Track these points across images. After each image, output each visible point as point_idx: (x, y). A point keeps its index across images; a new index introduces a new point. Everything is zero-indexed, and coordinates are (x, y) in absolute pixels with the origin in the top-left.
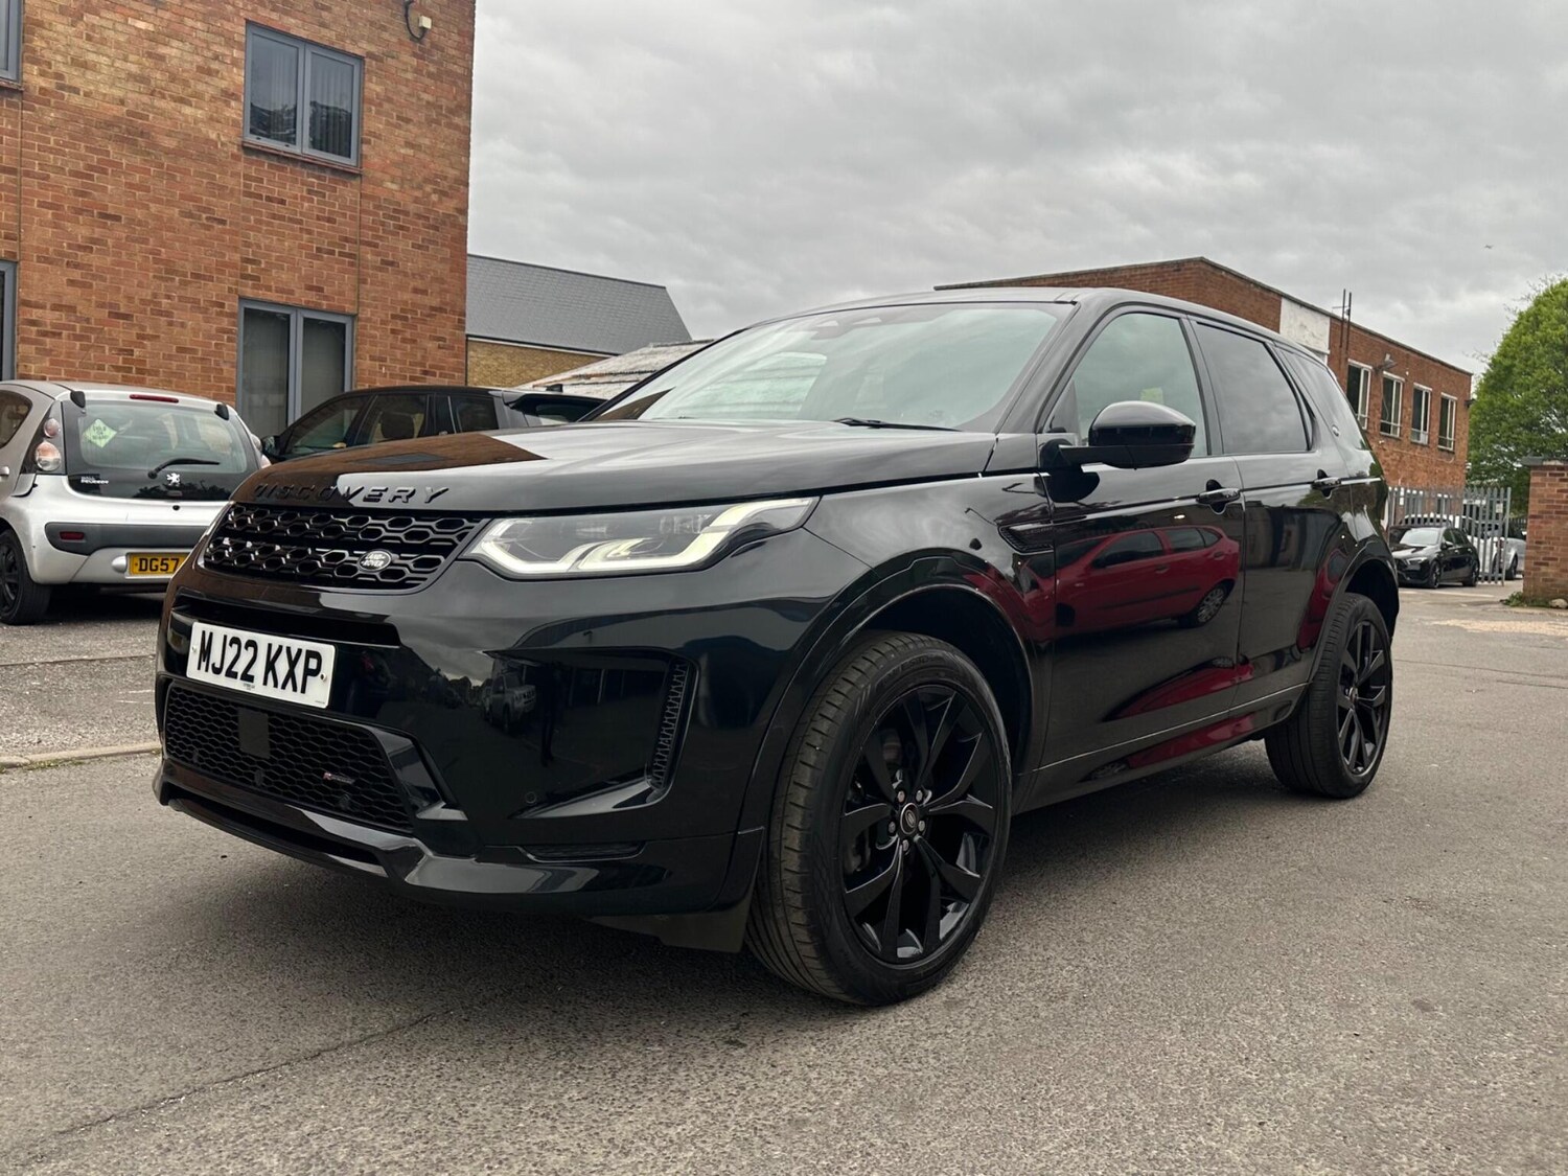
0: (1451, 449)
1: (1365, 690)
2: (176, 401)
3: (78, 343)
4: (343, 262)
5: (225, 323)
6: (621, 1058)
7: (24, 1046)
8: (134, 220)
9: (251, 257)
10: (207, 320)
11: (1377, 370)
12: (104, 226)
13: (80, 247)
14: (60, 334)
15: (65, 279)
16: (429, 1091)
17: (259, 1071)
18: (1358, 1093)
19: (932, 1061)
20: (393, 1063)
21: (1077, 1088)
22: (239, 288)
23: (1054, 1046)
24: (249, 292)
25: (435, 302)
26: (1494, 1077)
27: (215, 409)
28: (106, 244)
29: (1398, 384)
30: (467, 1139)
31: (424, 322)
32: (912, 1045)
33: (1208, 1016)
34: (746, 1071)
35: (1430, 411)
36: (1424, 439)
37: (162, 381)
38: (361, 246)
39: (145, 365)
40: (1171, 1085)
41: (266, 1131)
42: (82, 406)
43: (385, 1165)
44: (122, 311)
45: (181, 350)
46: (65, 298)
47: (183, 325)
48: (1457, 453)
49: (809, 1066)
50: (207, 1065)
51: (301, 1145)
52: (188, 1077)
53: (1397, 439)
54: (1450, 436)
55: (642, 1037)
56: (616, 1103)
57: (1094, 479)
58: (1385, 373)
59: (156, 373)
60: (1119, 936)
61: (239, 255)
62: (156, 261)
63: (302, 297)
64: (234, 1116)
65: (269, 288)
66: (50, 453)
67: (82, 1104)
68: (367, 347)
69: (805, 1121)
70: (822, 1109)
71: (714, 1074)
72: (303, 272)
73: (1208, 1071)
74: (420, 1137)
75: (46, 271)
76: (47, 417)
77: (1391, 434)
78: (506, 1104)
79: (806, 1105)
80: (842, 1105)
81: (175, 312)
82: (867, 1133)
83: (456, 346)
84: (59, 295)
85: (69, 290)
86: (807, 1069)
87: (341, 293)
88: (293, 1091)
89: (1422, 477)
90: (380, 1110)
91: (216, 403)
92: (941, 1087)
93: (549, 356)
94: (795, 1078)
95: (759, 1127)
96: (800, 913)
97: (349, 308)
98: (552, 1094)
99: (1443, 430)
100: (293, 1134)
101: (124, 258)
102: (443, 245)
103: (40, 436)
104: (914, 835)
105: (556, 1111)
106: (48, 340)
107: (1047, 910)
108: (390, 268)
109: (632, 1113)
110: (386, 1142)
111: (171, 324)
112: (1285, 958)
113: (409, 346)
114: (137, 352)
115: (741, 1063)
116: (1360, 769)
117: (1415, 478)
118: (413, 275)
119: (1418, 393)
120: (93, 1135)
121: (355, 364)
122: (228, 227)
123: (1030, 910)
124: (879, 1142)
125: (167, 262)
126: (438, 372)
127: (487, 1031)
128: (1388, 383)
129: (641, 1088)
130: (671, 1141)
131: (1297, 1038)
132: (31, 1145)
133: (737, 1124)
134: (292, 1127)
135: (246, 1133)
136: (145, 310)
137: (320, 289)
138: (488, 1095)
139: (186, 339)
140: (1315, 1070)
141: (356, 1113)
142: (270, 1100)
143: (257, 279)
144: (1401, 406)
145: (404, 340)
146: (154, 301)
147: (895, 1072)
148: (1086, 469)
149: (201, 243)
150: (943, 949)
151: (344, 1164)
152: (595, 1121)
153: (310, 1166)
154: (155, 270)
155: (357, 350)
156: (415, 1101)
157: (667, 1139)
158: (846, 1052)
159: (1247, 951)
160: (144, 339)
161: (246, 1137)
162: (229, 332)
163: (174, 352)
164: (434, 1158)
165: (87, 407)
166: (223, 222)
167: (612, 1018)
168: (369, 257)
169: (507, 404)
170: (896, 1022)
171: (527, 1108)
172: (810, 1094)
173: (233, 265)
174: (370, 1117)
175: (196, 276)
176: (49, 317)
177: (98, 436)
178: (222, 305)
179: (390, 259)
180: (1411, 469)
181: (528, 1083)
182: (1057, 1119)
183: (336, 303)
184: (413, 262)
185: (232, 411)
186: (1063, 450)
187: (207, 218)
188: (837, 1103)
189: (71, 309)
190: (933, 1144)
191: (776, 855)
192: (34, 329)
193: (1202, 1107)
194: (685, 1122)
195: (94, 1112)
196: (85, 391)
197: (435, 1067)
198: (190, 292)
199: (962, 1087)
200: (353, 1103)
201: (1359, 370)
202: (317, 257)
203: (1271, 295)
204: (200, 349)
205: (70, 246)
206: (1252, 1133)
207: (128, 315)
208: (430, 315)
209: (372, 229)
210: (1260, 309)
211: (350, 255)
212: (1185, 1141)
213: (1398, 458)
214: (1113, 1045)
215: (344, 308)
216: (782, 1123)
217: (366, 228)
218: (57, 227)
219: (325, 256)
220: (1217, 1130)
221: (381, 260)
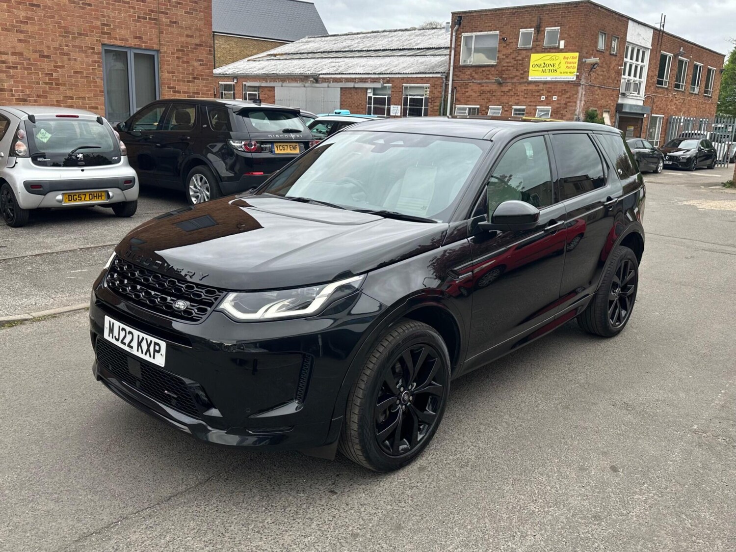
0: (710, 95)
2: (78, 117)
3: (26, 71)
4: (151, 23)
5: (96, 57)
6: (288, 500)
7: (56, 495)
8: (46, 6)
9: (106, 23)
10: (87, 57)
11: (676, 56)
12: (32, 10)
13: (22, 22)
14: (17, 67)
15: (16, 39)
16: (213, 519)
17: (148, 508)
18: (576, 519)
19: (410, 502)
20: (199, 503)
21: (465, 516)
22: (101, 39)
23: (459, 493)
24: (106, 41)
25: (197, 41)
26: (633, 509)
27: (96, 119)
28: (34, 20)
29: (686, 63)
30: (228, 544)
31: (192, 52)
32: (403, 493)
33: (524, 476)
34: (336, 508)
35: (701, 75)
36: (696, 91)
38: (160, 14)
39: (59, 81)
40: (502, 515)
41: (153, 540)
42: (34, 123)
44: (45, 54)
45: (76, 72)
46: (17, 49)
47: (75, 60)
48: (713, 97)
49: (361, 505)
50: (127, 505)
51: (166, 547)
52: (120, 512)
53: (683, 92)
54: (710, 89)
55: (296, 488)
56: (285, 525)
58: (679, 57)
59: (64, 85)
60: (496, 428)
61: (100, 22)
62: (60, 27)
63: (132, 42)
64: (140, 532)
65: (116, 39)
66: (22, 147)
67: (82, 526)
68: (165, 66)
69: (358, 535)
70: (364, 528)
71: (324, 509)
72: (132, 29)
73: (519, 506)
74: (211, 543)
75: (7, 35)
76: (18, 129)
77: (680, 89)
78: (243, 525)
79: (358, 526)
80: (373, 526)
81: (71, 53)
82: (381, 541)
83: (209, 63)
84: (14, 47)
85: (19, 44)
86: (360, 506)
87: (151, 39)
88: (161, 518)
89: (694, 111)
90: (194, 529)
91: (96, 116)
92: (412, 516)
93: (255, 42)
94: (355, 511)
95: (340, 538)
96: (358, 445)
97: (156, 47)
98: (261, 520)
99: (707, 86)
100: (163, 541)
101: (44, 27)
102: (200, 11)
103: (16, 138)
104: (408, 403)
105: (262, 529)
106: (11, 71)
107: (467, 412)
108: (174, 25)
109: (291, 530)
110: (198, 545)
111: (69, 59)
112: (563, 441)
113: (186, 65)
114: (54, 75)
115: (335, 503)
116: (618, 324)
117: (690, 111)
118: (186, 27)
119: (696, 67)
120: (87, 542)
121: (160, 76)
122: (93, 7)
123: (460, 412)
124: (385, 546)
125: (65, 28)
126: (200, 77)
127: (235, 485)
128: (681, 62)
129: (295, 516)
130: (306, 545)
131: (558, 488)
132: (66, 548)
133: (331, 536)
134: (162, 538)
135: (145, 541)
136: (56, 53)
137: (140, 38)
138: (236, 521)
139: (78, 67)
140: (562, 506)
141: (186, 530)
142: (153, 523)
143: (109, 34)
144: (687, 73)
145: (183, 62)
146: (60, 48)
147: (395, 508)
149: (80, 17)
150: (419, 445)
152: (277, 535)
154: (59, 32)
155: (161, 69)
156: (208, 523)
157: (304, 544)
158: (376, 496)
159: (548, 436)
160: (57, 68)
161: (145, 543)
162: (98, 62)
163: (72, 74)
165: (36, 123)
166: (90, 5)
167: (285, 477)
168: (164, 19)
169: (234, 112)
170: (398, 480)
171: (251, 528)
172: (361, 520)
173: (97, 28)
174: (191, 533)
175: (80, 34)
176: (11, 59)
177: (43, 137)
178: (93, 49)
179: (174, 20)
180: (688, 107)
181: (251, 514)
182: (455, 533)
183: (149, 45)
184: (185, 21)
185: (104, 120)
187: (82, 3)
188: (371, 525)
189: (21, 54)
190: (406, 547)
191: (348, 423)
192: (4, 65)
193: (513, 526)
194: (311, 535)
195: (87, 530)
196: (35, 115)
197: (215, 505)
198: (77, 42)
199: (420, 516)
200: (184, 525)
201: (666, 56)
202: (138, 21)
203: (624, 19)
204: (85, 71)
205: (17, 22)
206: (530, 540)
207: (49, 56)
208: (195, 48)
209: (164, 5)
210: (617, 26)
211: (154, 19)
212: (503, 545)
213: (682, 101)
214: (483, 492)
215: (153, 47)
216: (348, 536)
217: (161, 4)
218: (9, 12)
219: (142, 20)
220: (517, 539)
221: (170, 21)
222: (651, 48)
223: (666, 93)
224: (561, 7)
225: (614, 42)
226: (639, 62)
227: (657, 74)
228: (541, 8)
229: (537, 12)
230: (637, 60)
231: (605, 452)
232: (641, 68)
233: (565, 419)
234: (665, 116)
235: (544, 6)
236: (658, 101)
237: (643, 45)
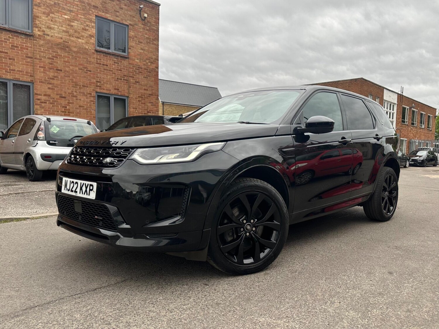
0: (431, 129)
1: (390, 192)
2: (76, 120)
3: (51, 105)
4: (124, 82)
5: (92, 99)
6: (175, 289)
7: (17, 289)
8: (66, 71)
9: (99, 81)
10: (87, 98)
11: (410, 108)
12: (57, 73)
13: (51, 79)
14: (46, 103)
15: (47, 87)
16: (123, 298)
17: (79, 294)
19: (257, 288)
20: (115, 291)
21: (294, 294)
22: (96, 89)
23: (290, 284)
24: (98, 90)
25: (150, 93)
26: (404, 290)
27: (87, 122)
28: (58, 78)
29: (416, 112)
30: (130, 310)
31: (147, 98)
32: (253, 284)
33: (333, 276)
34: (208, 291)
35: (425, 119)
36: (423, 127)
37: (75, 115)
38: (129, 78)
39: (70, 111)
40: (318, 294)
41: (78, 308)
42: (50, 122)
43: (107, 316)
44: (63, 96)
45: (80, 106)
46: (47, 93)
47: (80, 100)
48: (432, 130)
49: (224, 290)
50: (65, 293)
51: (86, 312)
52: (59, 296)
53: (416, 127)
54: (430, 126)
55: (182, 284)
56: (172, 300)
57: (308, 137)
58: (412, 109)
59: (73, 113)
60: (315, 257)
61: (95, 80)
62: (72, 82)
63: (113, 91)
64: (70, 305)
65: (104, 89)
66: (41, 135)
67: (30, 303)
68: (132, 105)
69: (220, 303)
70: (225, 300)
71: (199, 292)
72: (113, 85)
73: (329, 290)
74: (118, 309)
75: (42, 85)
76: (40, 125)
77: (414, 126)
78: (142, 301)
79: (221, 300)
80: (231, 299)
81: (78, 96)
82: (236, 306)
83: (156, 105)
84: (45, 92)
85: (49, 90)
86: (224, 291)
87: (124, 90)
88: (87, 298)
89: (423, 137)
90: (109, 303)
91: (87, 121)
92: (258, 294)
93: (186, 107)
94: (220, 293)
95: (208, 305)
97: (126, 95)
98: (155, 298)
99: (428, 124)
100: (85, 309)
101: (63, 81)
102: (152, 77)
103: (38, 130)
105: (155, 302)
106: (43, 104)
107: (297, 251)
108: (137, 83)
109: (175, 303)
110: (109, 311)
111: (77, 99)
112: (357, 262)
113: (143, 105)
114: (68, 107)
115: (207, 289)
116: (388, 214)
117: (421, 137)
118: (144, 85)
119: (422, 114)
120: (32, 310)
121: (128, 110)
122: (92, 72)
123: (293, 251)
124: (238, 308)
125: (75, 82)
126: (151, 112)
127: (142, 283)
128: (414, 112)
129: (179, 296)
130: (184, 309)
132: (15, 313)
133: (202, 304)
134: (85, 307)
135: (72, 309)
136: (70, 95)
137: (118, 89)
138: (138, 299)
139: (81, 104)
141: (102, 304)
142: (80, 301)
143: (100, 87)
144: (417, 118)
145: (142, 103)
146: (72, 93)
147: (247, 291)
148: (305, 134)
149: (84, 77)
151: (97, 316)
152: (165, 305)
153: (88, 317)
154: (72, 85)
155: (129, 106)
156: (118, 300)
157: (183, 309)
158: (235, 286)
159: (348, 260)
160: (69, 104)
161: (72, 310)
162: (93, 101)
163: (78, 107)
164: (121, 314)
165: (51, 122)
166: (90, 71)
167: (176, 279)
168: (132, 80)
169: (167, 120)
170: (250, 279)
171: (148, 302)
172: (223, 297)
173: (94, 83)
174: (106, 305)
175: (84, 86)
176: (43, 98)
177: (54, 130)
178: (91, 94)
179: (137, 81)
180: (420, 135)
181: (149, 295)
182: (286, 302)
183: (123, 93)
184: (144, 82)
185: (92, 123)
186: (298, 129)
187: (86, 70)
188: (230, 299)
189: (49, 96)
190: (252, 309)
192: (39, 101)
193: (325, 299)
194: (189, 304)
195: (33, 305)
196: (50, 118)
197: (126, 292)
198: (82, 91)
199: (263, 294)
200: (102, 301)
201: (405, 108)
202: (117, 81)
203: (381, 88)
204: (85, 106)
205: (48, 78)
206: (337, 305)
207: (65, 97)
208: (149, 96)
209: (132, 73)
210: (378, 92)
211: (126, 80)
212: (319, 307)
213: (416, 132)
214: (306, 284)
215: (125, 94)
216: (214, 304)
217: (130, 72)
218: (44, 73)
219: (119, 80)
220: (328, 304)
221: (135, 81)
222: (397, 103)
223: (407, 127)
224: (348, 81)
225: (377, 100)
226: (392, 111)
227: (401, 117)
228: (337, 83)
229: (335, 85)
230: (390, 109)
231: (384, 266)
232: (393, 114)
233: (358, 253)
234: (408, 139)
235: (339, 81)
236: (403, 131)
237: (393, 102)
